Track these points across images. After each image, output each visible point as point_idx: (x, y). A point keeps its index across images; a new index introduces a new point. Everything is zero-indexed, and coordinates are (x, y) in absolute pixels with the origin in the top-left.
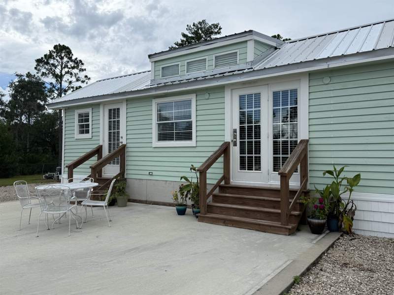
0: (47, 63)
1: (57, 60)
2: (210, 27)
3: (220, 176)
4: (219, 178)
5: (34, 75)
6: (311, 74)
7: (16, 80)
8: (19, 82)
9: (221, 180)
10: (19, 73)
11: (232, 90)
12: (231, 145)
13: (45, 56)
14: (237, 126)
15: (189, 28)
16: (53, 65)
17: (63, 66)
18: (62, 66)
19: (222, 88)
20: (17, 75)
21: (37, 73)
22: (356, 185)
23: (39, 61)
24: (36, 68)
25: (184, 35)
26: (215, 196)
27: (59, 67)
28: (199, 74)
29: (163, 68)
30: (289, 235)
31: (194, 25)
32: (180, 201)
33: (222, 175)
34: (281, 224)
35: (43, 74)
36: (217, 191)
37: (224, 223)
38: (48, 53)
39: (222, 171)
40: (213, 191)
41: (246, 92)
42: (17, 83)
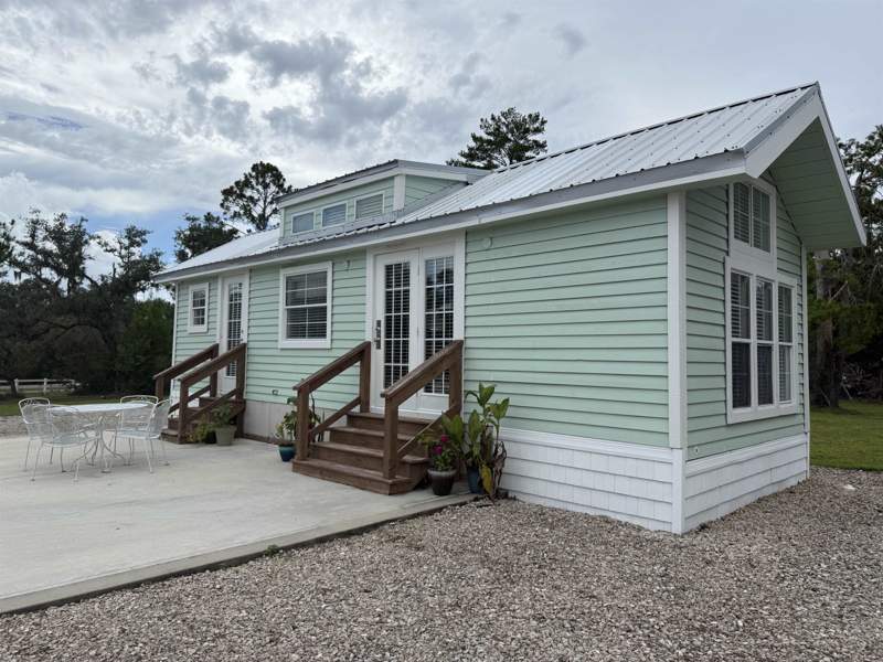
0: (241, 196)
1: (258, 190)
2: (524, 120)
3: (352, 398)
4: (350, 401)
5: (218, 218)
6: (468, 233)
7: (186, 226)
8: (190, 229)
9: (353, 404)
10: (191, 215)
11: (375, 256)
12: (374, 347)
13: (237, 183)
14: (381, 316)
15: (484, 126)
16: (251, 198)
17: (269, 200)
18: (265, 201)
19: (362, 252)
20: (188, 219)
21: (225, 213)
22: (504, 416)
23: (227, 193)
24: (222, 205)
25: (475, 138)
26: (333, 431)
27: (261, 203)
28: (334, 229)
29: (295, 218)
30: (390, 494)
31: (493, 118)
32: (287, 437)
33: (355, 397)
34: (384, 477)
35: (236, 215)
36: (342, 423)
37: (321, 473)
38: (243, 179)
39: (357, 390)
40: (332, 423)
41: (393, 260)
42: (188, 233)
